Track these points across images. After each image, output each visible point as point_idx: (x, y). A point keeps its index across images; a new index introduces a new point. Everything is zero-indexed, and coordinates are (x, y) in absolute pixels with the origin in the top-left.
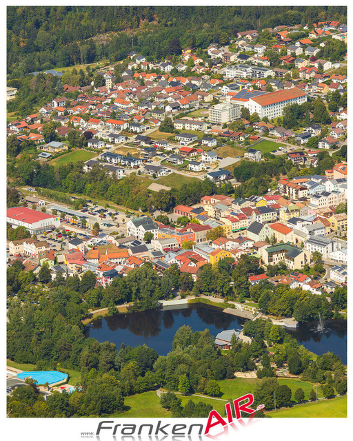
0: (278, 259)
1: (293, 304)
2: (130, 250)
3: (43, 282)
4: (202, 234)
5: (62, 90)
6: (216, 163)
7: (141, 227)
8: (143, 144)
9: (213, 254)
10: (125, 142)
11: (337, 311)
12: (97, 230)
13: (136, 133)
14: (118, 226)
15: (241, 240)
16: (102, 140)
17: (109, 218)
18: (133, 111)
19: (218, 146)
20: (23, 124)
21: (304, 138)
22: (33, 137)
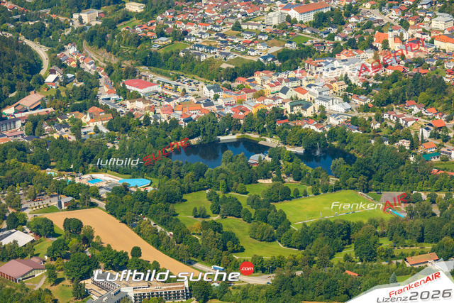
0: (297, 110)
1: (302, 138)
2: (202, 105)
3: (145, 126)
4: (250, 95)
5: (173, 4)
6: (266, 50)
7: (212, 91)
8: (220, 38)
9: (255, 107)
10: (209, 37)
11: (331, 142)
12: (184, 93)
13: (216, 31)
14: (198, 90)
15: (275, 99)
16: (194, 36)
17: (193, 85)
18: (217, 18)
19: (269, 39)
20: (145, 26)
21: (325, 34)
22: (149, 34)
